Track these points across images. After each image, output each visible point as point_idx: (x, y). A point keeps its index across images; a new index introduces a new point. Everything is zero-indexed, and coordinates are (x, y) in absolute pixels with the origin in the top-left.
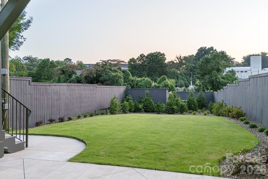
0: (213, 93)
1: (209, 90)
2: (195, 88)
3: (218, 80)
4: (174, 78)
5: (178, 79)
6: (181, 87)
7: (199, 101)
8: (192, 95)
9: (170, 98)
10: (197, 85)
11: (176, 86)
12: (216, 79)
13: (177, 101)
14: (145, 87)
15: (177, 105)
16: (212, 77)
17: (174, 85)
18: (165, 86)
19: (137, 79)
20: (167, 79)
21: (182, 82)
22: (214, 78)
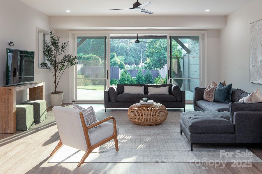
0: (158, 71)
1: (156, 68)
2: (144, 66)
3: (165, 59)
4: (123, 55)
5: (127, 55)
6: (131, 64)
7: (147, 78)
8: (140, 73)
9: (122, 75)
10: (146, 63)
11: (126, 64)
12: (164, 57)
13: (128, 77)
14: (93, 65)
15: (128, 80)
16: (160, 56)
17: (123, 63)
18: (115, 64)
19: (84, 56)
20: (116, 57)
21: (132, 59)
22: (162, 57)
